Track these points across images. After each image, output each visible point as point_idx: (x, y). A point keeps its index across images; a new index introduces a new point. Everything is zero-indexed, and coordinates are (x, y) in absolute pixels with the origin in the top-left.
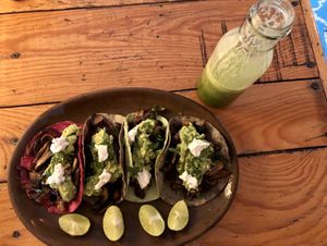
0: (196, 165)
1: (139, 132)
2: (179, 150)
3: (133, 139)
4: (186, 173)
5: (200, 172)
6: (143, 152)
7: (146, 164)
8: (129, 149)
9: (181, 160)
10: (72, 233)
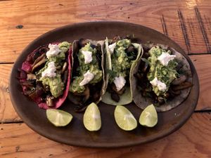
0: (165, 73)
1: (118, 47)
2: (150, 61)
3: (112, 50)
4: (156, 79)
5: (168, 78)
6: (120, 60)
7: (122, 71)
8: (109, 56)
9: (152, 69)
10: (57, 124)
